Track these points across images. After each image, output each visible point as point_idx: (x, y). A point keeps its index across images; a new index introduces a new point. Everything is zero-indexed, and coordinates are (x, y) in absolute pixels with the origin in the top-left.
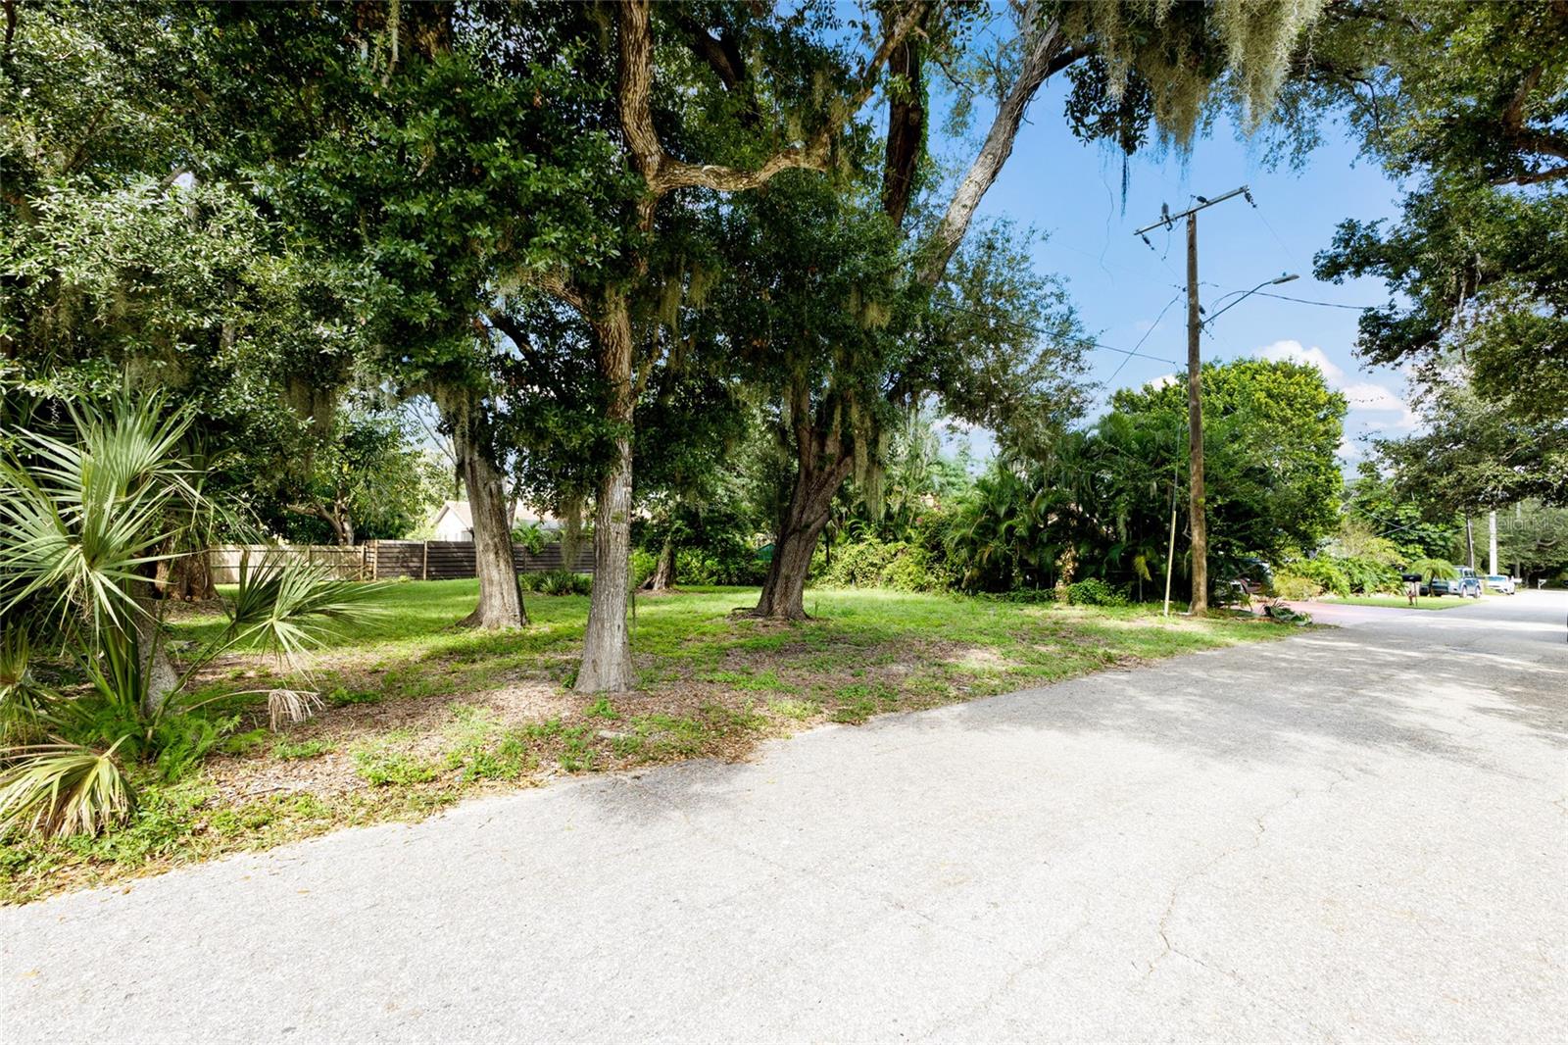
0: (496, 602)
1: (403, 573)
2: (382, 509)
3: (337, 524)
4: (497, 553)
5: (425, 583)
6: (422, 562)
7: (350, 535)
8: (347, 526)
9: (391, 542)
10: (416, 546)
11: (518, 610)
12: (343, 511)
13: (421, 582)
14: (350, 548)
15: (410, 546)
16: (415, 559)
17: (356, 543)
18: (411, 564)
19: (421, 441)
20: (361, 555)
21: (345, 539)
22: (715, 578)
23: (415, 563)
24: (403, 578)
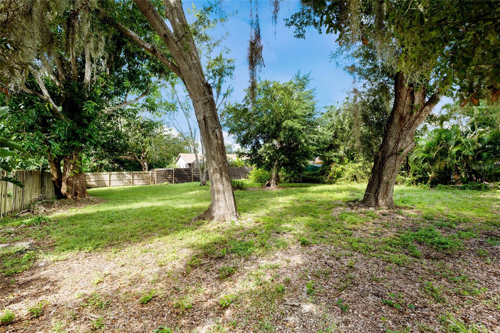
0: (222, 204)
1: (165, 181)
2: (157, 157)
3: (142, 163)
4: (221, 174)
5: (174, 185)
6: (172, 176)
7: (147, 167)
8: (145, 164)
9: (161, 169)
10: (170, 170)
11: (234, 209)
12: (144, 158)
13: (172, 184)
14: (146, 172)
15: (168, 170)
16: (170, 176)
17: (149, 170)
18: (168, 178)
19: (170, 130)
20: (150, 175)
21: (145, 169)
22: (289, 180)
23: (170, 177)
24: (166, 183)
